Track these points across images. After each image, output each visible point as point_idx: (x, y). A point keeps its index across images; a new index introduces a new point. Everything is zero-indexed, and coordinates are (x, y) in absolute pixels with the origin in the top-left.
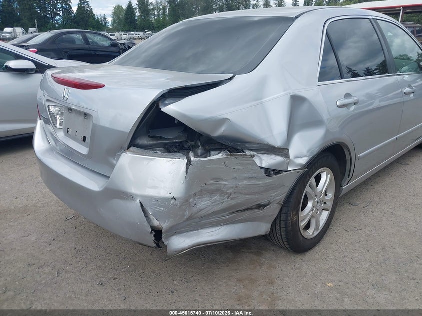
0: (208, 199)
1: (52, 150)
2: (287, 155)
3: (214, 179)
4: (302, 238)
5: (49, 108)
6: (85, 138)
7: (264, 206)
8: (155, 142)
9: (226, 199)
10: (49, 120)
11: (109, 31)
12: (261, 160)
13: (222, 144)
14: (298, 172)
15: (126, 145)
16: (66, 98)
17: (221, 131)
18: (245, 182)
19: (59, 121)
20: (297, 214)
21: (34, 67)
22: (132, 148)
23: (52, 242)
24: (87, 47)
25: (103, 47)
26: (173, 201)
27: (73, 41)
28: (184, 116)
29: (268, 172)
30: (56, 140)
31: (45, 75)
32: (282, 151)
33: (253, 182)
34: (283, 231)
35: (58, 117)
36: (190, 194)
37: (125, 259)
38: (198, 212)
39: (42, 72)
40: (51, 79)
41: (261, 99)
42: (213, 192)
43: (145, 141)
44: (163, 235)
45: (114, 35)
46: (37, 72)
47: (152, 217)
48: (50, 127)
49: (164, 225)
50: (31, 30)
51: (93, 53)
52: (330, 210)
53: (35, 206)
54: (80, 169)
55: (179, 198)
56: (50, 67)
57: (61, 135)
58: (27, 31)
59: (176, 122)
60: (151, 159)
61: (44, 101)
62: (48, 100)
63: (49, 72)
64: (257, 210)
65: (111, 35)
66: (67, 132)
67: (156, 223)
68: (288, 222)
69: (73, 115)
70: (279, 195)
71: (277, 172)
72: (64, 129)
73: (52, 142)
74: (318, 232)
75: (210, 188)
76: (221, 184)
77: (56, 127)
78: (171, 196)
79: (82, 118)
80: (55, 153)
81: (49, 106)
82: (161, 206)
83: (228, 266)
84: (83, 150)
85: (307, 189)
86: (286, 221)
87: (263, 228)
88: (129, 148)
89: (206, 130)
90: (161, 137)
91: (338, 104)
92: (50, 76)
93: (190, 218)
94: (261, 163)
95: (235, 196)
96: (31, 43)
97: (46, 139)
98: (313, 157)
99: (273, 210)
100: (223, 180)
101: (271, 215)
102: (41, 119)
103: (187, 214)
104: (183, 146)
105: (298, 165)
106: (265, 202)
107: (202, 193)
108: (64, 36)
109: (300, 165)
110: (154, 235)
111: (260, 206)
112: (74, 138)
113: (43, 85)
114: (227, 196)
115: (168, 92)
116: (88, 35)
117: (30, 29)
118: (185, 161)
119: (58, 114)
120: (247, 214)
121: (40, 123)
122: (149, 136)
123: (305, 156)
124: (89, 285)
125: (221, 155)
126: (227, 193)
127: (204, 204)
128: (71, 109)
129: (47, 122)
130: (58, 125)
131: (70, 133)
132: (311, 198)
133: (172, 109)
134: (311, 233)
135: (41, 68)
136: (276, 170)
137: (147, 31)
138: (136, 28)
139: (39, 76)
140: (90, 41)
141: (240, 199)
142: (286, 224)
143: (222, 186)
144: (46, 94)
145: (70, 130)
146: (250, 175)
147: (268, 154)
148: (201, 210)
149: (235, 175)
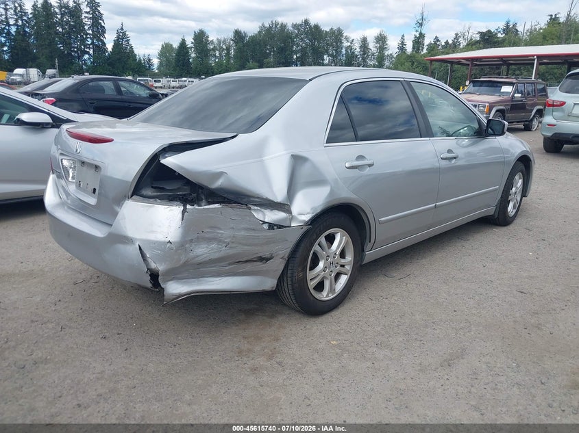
0: (205, 246)
1: (62, 204)
2: (289, 211)
3: (211, 227)
4: (312, 298)
5: (62, 161)
6: (95, 189)
7: (267, 259)
8: (159, 194)
9: (224, 248)
10: (62, 174)
11: (154, 75)
12: (264, 215)
13: (225, 198)
14: (302, 228)
15: (130, 194)
16: (78, 151)
17: (219, 183)
18: (243, 233)
19: (71, 175)
20: (304, 270)
21: (50, 121)
22: (134, 197)
23: (58, 303)
24: (119, 97)
25: (140, 97)
26: (169, 244)
27: (102, 90)
28: (182, 168)
29: (272, 226)
30: (68, 194)
31: (60, 130)
32: (284, 207)
33: (252, 233)
34: (290, 288)
35: (71, 171)
36: (187, 239)
37: (132, 318)
38: (194, 258)
39: (58, 127)
40: (66, 133)
41: (261, 157)
42: (210, 240)
43: (148, 192)
44: (160, 278)
45: (160, 81)
46: (53, 127)
47: (150, 260)
48: (63, 182)
49: (160, 267)
50: (50, 72)
51: (126, 104)
52: (349, 274)
53: (41, 270)
54: (84, 218)
55: (175, 242)
56: (68, 121)
57: (72, 188)
58: (44, 73)
59: (177, 174)
60: (150, 207)
61: (57, 155)
62: (61, 154)
63: (65, 127)
64: (259, 263)
65: (155, 81)
66: (79, 185)
67: (153, 266)
68: (294, 278)
69: (85, 168)
70: (282, 249)
71: (280, 227)
72: (76, 183)
73: (64, 197)
74: (334, 296)
75: (207, 236)
76: (218, 233)
77: (68, 180)
78: (167, 240)
79: (93, 171)
80: (66, 208)
81: (62, 159)
82: (158, 250)
83: (237, 326)
84: (92, 200)
85: (316, 248)
86: (292, 277)
87: (269, 283)
88: (132, 196)
89: (205, 182)
90: (163, 188)
91: (347, 165)
92: (65, 130)
93: (186, 264)
94: (264, 218)
95: (234, 245)
96: (48, 90)
97: (57, 193)
98: (316, 215)
99: (278, 265)
100: (220, 229)
101: (276, 270)
102: (53, 173)
103: (183, 259)
104: (187, 199)
105: (301, 221)
106: (266, 254)
107: (199, 240)
108: (91, 84)
109: (303, 221)
110: (150, 275)
111: (262, 259)
112: (84, 191)
113: (58, 141)
114: (225, 245)
115: (168, 147)
116: (122, 83)
117: (48, 70)
118: (182, 208)
119: (71, 168)
120: (248, 267)
121: (52, 177)
122: (152, 187)
123: (308, 213)
124: (92, 338)
125: (217, 206)
126: (225, 242)
127: (203, 251)
128: (83, 163)
129: (59, 177)
130: (70, 179)
131: (81, 186)
132: (323, 258)
133: (170, 161)
134: (325, 296)
135: (57, 122)
136: (280, 226)
137: (203, 77)
138: (190, 73)
139: (54, 131)
140: (123, 89)
141: (238, 249)
142: (292, 281)
143: (220, 235)
144: (59, 147)
145: (81, 183)
146: (249, 227)
147: (272, 210)
148: (197, 256)
149: (232, 225)
